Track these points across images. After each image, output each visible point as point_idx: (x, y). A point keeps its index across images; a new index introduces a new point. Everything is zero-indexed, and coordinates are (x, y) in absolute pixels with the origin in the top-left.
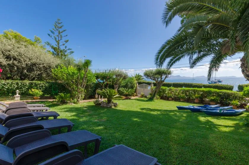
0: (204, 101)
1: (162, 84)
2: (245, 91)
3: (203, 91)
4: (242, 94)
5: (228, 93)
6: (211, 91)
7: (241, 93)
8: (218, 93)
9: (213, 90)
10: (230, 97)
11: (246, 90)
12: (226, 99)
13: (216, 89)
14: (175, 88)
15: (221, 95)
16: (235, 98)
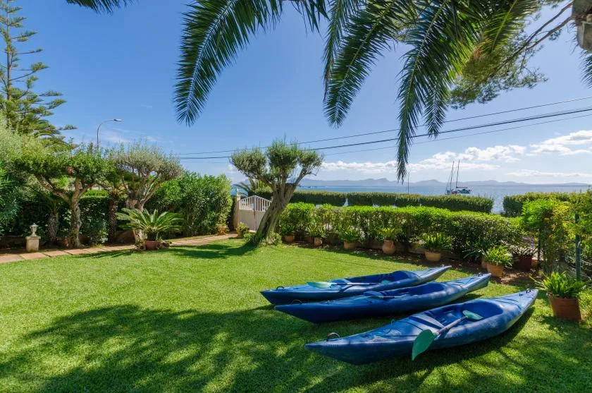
0: (411, 246)
1: (289, 196)
2: (528, 215)
3: (408, 216)
4: (517, 226)
5: (478, 221)
6: (430, 216)
7: (515, 222)
8: (449, 221)
9: (434, 211)
10: (483, 236)
11: (531, 210)
12: (473, 240)
13: (444, 208)
14: (332, 208)
15: (457, 229)
16: (499, 237)
